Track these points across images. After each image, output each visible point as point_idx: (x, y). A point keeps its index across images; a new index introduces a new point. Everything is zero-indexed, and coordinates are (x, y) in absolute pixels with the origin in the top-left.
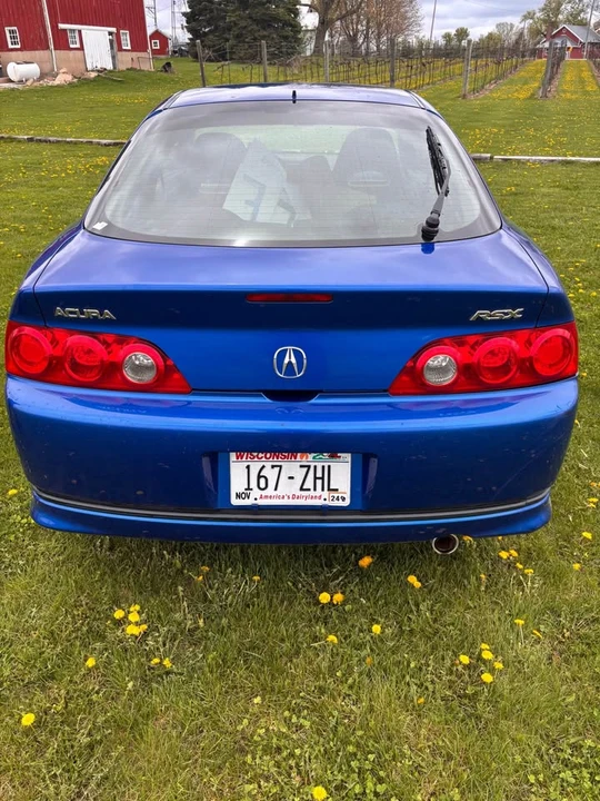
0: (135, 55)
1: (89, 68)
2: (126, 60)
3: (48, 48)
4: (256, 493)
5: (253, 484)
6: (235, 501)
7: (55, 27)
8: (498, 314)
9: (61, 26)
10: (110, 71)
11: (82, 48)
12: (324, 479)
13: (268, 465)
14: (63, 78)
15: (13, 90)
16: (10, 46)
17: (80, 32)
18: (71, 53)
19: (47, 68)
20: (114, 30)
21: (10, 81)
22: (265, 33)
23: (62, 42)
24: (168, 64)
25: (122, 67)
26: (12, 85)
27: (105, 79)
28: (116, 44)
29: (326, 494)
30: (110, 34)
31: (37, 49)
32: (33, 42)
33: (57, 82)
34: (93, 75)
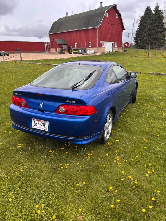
0: (118, 48)
1: (106, 51)
2: (115, 49)
3: (97, 47)
4: (35, 126)
5: (35, 125)
6: (32, 127)
7: (99, 42)
8: (71, 101)
9: (101, 42)
10: (111, 52)
11: (105, 47)
12: (44, 125)
13: (37, 122)
14: (99, 54)
15: (87, 56)
16: (89, 47)
17: (105, 43)
18: (102, 48)
19: (96, 51)
20: (114, 42)
21: (87, 54)
22: (155, 42)
23: (100, 45)
24: (126, 50)
25: (114, 51)
26: (87, 55)
27: (109, 54)
28: (114, 46)
29: (45, 128)
30: (112, 43)
31: (94, 47)
32: (94, 46)
33: (97, 54)
34: (106, 53)
